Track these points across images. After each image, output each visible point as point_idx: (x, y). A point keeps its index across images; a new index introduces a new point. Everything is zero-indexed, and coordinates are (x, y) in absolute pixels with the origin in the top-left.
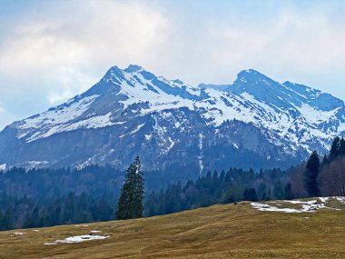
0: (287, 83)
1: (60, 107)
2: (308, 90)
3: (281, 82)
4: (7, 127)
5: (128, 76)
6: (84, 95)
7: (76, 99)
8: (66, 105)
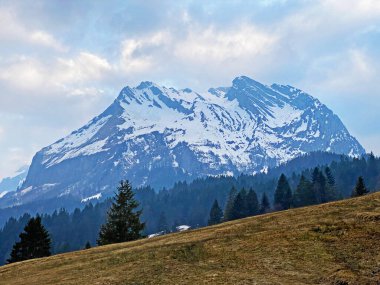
0: (274, 86)
1: (80, 131)
2: (291, 90)
3: (269, 85)
4: (37, 154)
5: (138, 94)
6: (101, 116)
7: (95, 121)
8: (86, 128)
